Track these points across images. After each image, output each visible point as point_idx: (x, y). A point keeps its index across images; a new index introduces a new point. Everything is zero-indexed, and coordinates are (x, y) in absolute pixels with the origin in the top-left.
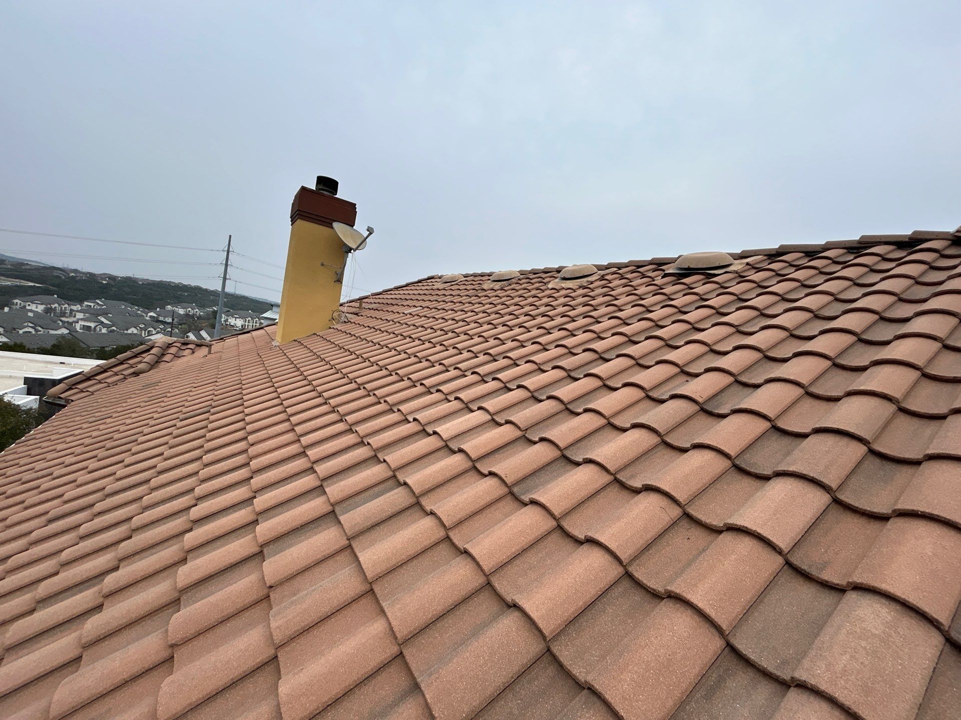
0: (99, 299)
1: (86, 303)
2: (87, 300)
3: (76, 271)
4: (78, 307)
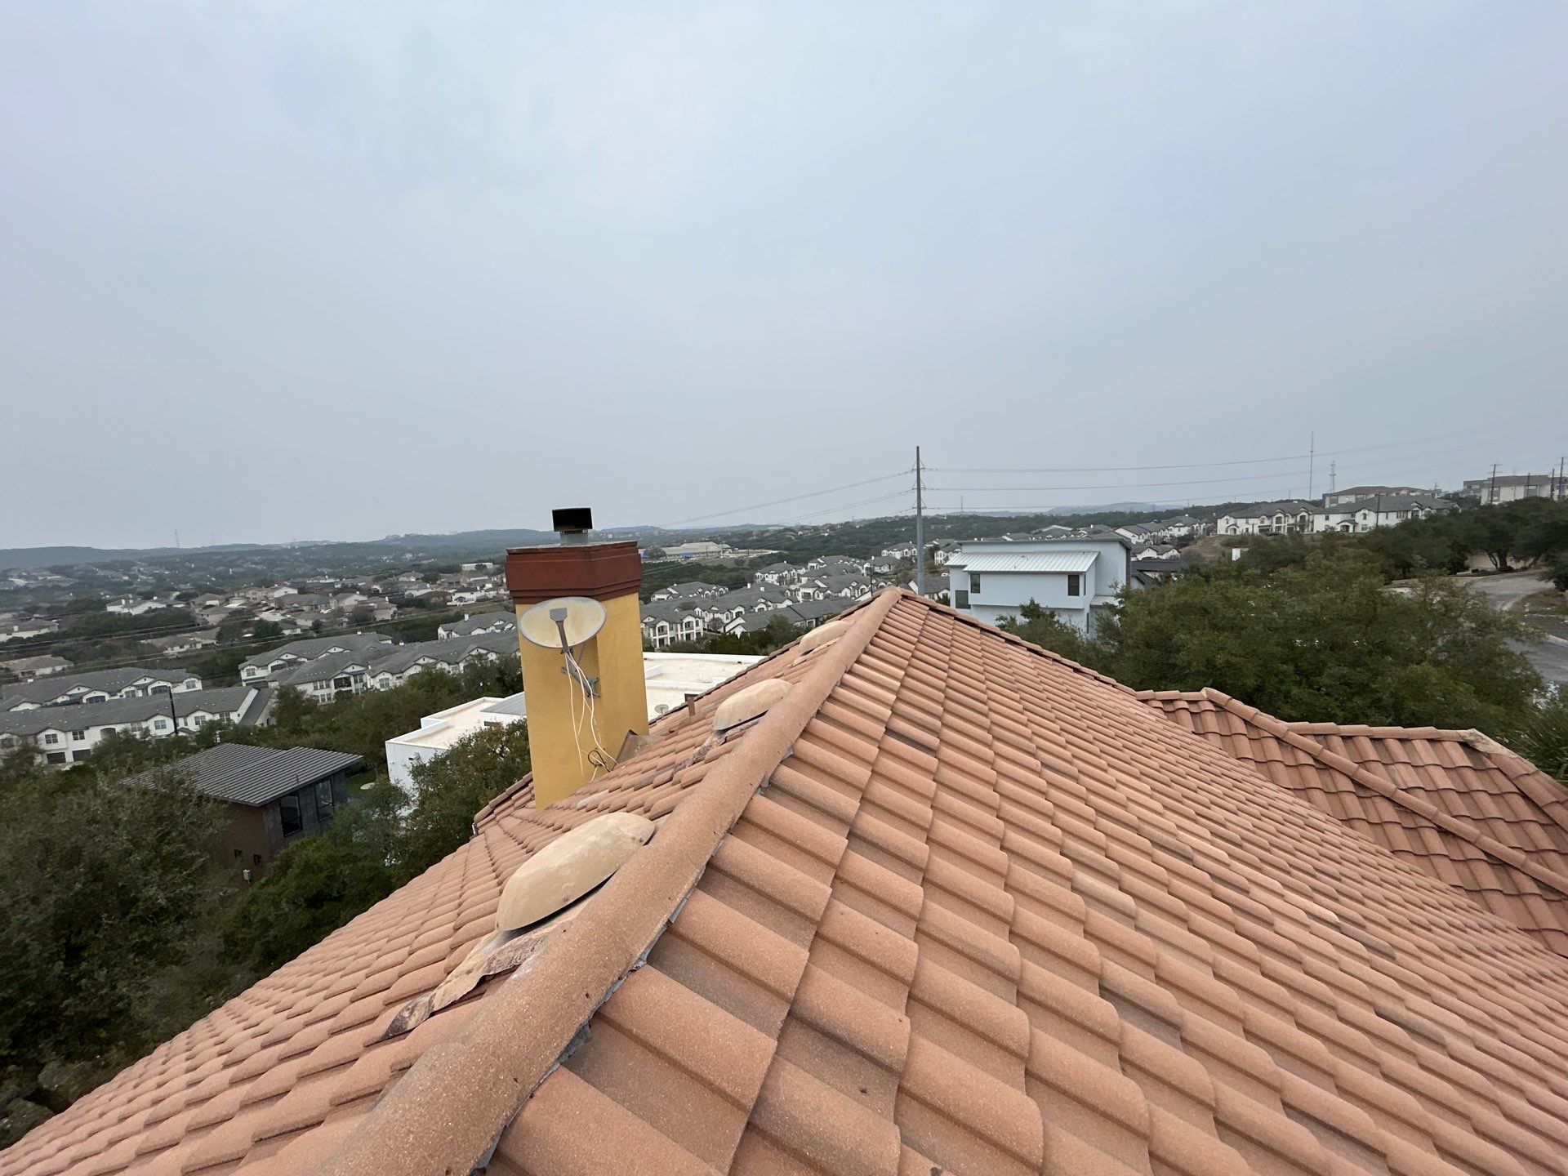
0: (820, 556)
1: (810, 564)
2: (810, 559)
3: (803, 528)
4: (802, 571)
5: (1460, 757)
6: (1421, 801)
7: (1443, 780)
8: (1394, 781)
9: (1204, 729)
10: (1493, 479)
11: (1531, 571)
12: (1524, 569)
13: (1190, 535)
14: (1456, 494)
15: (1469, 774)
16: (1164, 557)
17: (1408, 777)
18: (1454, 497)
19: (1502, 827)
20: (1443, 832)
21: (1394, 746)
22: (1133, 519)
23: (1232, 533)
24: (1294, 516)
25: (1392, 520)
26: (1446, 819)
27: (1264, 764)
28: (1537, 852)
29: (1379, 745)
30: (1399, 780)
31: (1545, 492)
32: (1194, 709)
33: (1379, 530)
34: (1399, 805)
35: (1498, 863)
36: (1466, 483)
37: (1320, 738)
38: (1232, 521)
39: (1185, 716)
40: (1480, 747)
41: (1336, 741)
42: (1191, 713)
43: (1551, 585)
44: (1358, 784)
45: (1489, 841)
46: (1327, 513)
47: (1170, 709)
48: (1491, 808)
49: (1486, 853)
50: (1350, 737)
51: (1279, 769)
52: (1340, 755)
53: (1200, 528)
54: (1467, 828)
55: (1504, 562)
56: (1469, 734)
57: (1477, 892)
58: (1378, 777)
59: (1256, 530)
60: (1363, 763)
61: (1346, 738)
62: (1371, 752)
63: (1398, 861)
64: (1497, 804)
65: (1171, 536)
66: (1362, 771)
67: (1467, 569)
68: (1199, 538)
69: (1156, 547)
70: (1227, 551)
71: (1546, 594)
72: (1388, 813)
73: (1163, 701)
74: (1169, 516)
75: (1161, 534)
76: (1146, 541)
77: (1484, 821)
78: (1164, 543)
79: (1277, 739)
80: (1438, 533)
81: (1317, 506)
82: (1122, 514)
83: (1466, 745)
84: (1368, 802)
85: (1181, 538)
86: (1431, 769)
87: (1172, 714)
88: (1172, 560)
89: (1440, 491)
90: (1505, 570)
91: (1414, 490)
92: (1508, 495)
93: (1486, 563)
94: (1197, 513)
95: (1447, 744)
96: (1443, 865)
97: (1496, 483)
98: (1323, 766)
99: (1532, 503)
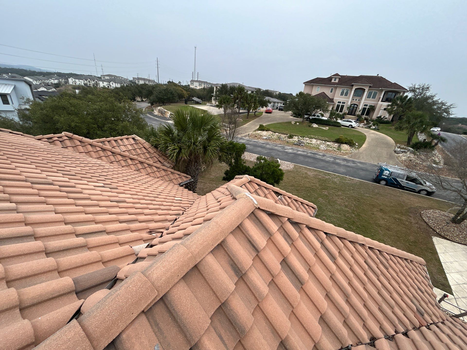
5: (132, 142)
6: (127, 154)
7: (130, 148)
8: (121, 150)
9: (66, 146)
10: (138, 78)
11: (147, 101)
12: (146, 101)
13: (59, 83)
14: (131, 80)
15: (135, 145)
16: (50, 91)
17: (123, 148)
18: (131, 81)
19: (141, 155)
20: (131, 159)
21: (119, 141)
22: (32, 74)
23: (75, 84)
24: (94, 81)
25: (119, 86)
26: (132, 156)
27: (88, 153)
28: (147, 159)
29: (116, 142)
30: (122, 150)
31: (147, 83)
32: (61, 140)
33: (116, 88)
34: (122, 155)
35: (141, 163)
36: (133, 78)
37: (103, 143)
38: (74, 80)
39: (58, 143)
40: (136, 139)
41: (106, 143)
42: (60, 141)
43: (150, 105)
44: (113, 153)
45: (139, 159)
46: (103, 81)
47: (51, 141)
48: (139, 152)
49: (139, 161)
50: (109, 141)
51: (92, 153)
52: (108, 146)
53: (63, 81)
54: (136, 157)
55: (142, 99)
56: (134, 136)
57: (138, 170)
58: (117, 150)
59: (83, 84)
60: (113, 147)
61: (109, 142)
62: (114, 144)
63: (123, 169)
64: (140, 150)
65: (51, 83)
66: (113, 149)
67: (136, 100)
68: (63, 85)
69: (45, 86)
70: (75, 90)
71: (149, 107)
72: (120, 158)
73: (47, 139)
74: (49, 75)
75: (47, 81)
76: (40, 84)
77: (138, 155)
78: (49, 85)
79: (90, 145)
80: (129, 90)
81: (100, 79)
82: (26, 71)
83: (133, 139)
84: (115, 156)
85: (55, 84)
86: (128, 145)
87: (52, 143)
88: (53, 92)
89: (128, 79)
90: (142, 101)
91: (123, 78)
92: (141, 82)
93: (139, 99)
94: (60, 75)
95: (130, 139)
96: (132, 166)
97: (139, 79)
98: (104, 150)
99: (145, 85)
